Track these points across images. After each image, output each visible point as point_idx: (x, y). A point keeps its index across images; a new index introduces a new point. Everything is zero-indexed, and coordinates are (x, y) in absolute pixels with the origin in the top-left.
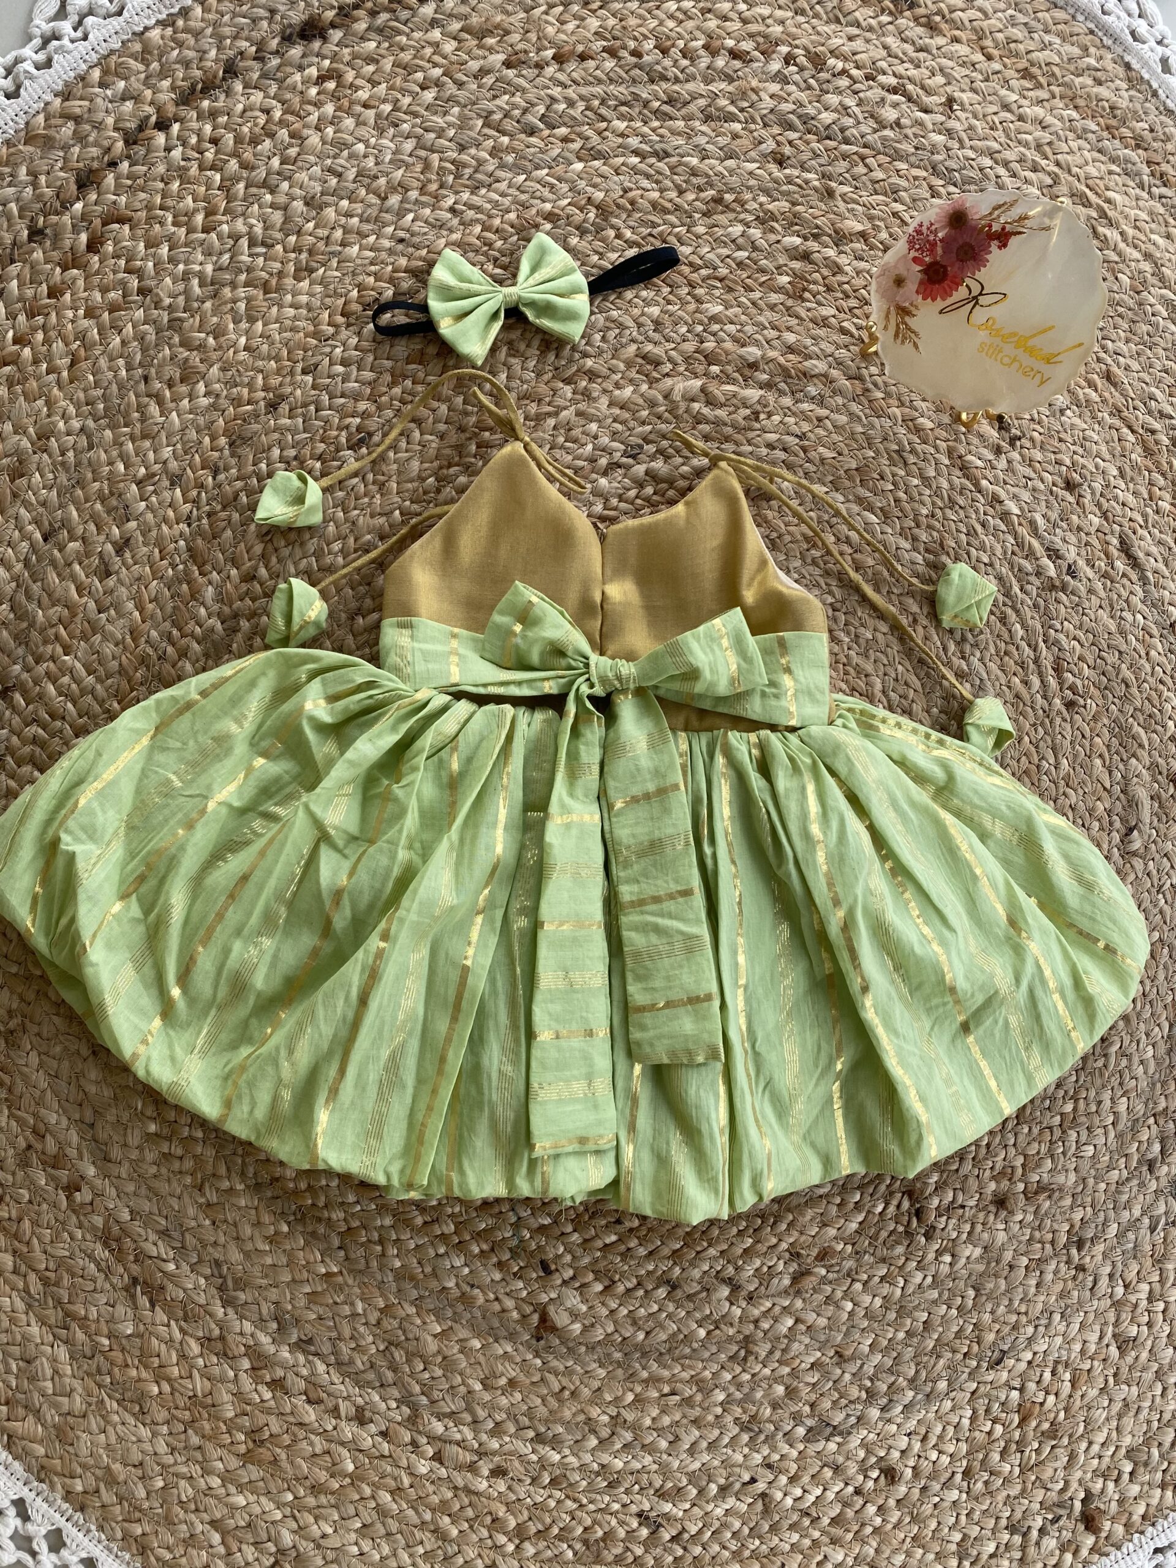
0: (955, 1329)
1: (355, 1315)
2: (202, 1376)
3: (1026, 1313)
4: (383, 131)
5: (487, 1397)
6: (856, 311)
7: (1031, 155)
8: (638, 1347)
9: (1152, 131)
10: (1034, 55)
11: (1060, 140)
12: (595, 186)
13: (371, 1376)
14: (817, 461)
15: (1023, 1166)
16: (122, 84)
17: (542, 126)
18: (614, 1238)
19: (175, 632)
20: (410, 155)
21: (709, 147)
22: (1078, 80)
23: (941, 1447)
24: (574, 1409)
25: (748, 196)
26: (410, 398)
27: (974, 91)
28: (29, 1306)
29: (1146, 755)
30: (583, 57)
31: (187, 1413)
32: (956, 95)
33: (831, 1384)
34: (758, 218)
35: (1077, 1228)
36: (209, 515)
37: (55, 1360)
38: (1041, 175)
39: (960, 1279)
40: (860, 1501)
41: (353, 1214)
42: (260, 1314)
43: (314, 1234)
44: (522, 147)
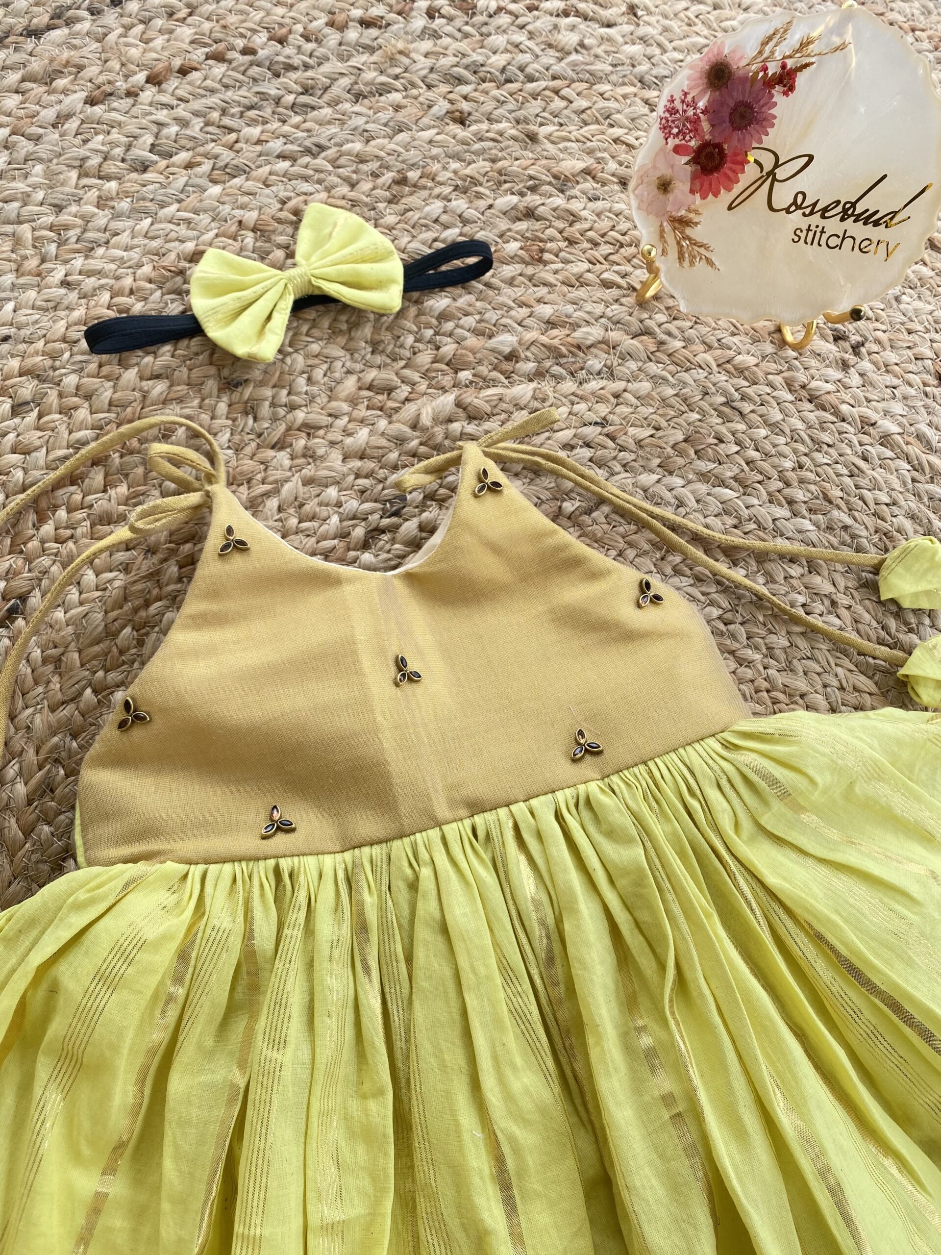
6: (612, 258)
12: (242, 207)
14: (633, 446)
17: (155, 158)
21: (369, 127)
25: (436, 167)
30: (183, 72)
34: (456, 188)
44: (138, 188)
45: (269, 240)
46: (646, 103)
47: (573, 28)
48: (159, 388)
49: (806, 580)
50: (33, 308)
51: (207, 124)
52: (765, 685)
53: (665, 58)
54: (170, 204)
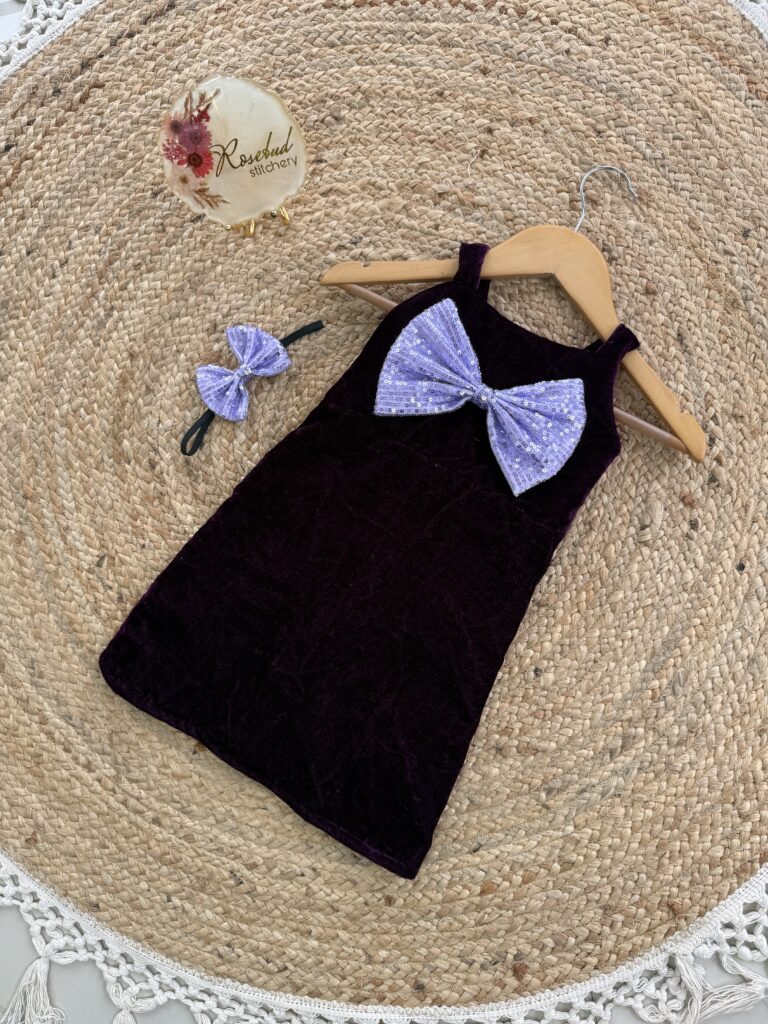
2: (14, 718)
4: (247, 41)
7: (660, 74)
9: (754, 61)
11: (683, 65)
16: (114, 12)
17: (339, 43)
20: (259, 56)
21: (440, 61)
22: (704, 26)
25: (459, 92)
27: (627, 32)
32: (613, 35)
34: (463, 107)
38: (664, 88)
47: (568, 40)
51: (368, 34)
53: (608, 72)
54: (335, 68)
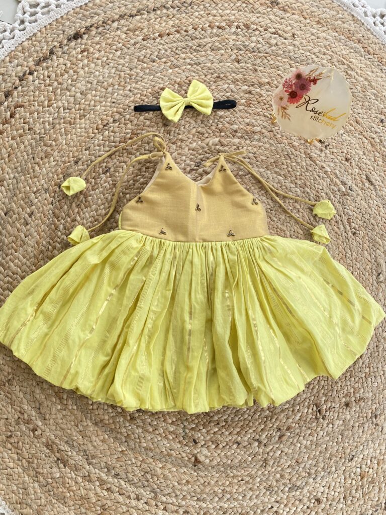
0: (336, 449)
1: (132, 464)
2: (84, 489)
3: (360, 442)
4: (104, 67)
5: (180, 487)
6: (268, 109)
7: (323, 49)
8: (229, 465)
9: (363, 37)
10: (320, 16)
11: (332, 43)
12: (176, 77)
13: (140, 484)
14: (260, 161)
15: (354, 391)
16: (16, 61)
17: (157, 59)
18: (217, 429)
19: (51, 241)
20: (114, 74)
21: (214, 59)
22: (336, 23)
23: (335, 490)
24: (209, 489)
25: (228, 74)
26: (122, 155)
27: (302, 30)
28: (24, 471)
29: (382, 248)
30: (168, 34)
31: (80, 502)
32: (295, 32)
33: (295, 472)
34: (232, 81)
35: (374, 411)
36: (59, 201)
37: (34, 488)
38: (327, 56)
39: (336, 432)
40: (309, 511)
41: (129, 430)
42: (101, 467)
43: (116, 437)
44: (151, 67)
45: (181, 88)
46: (290, 65)
48: (148, 123)
49: (293, 204)
50: (121, 95)
51: (172, 51)
52: (276, 227)
53: (298, 52)
54: (159, 73)
